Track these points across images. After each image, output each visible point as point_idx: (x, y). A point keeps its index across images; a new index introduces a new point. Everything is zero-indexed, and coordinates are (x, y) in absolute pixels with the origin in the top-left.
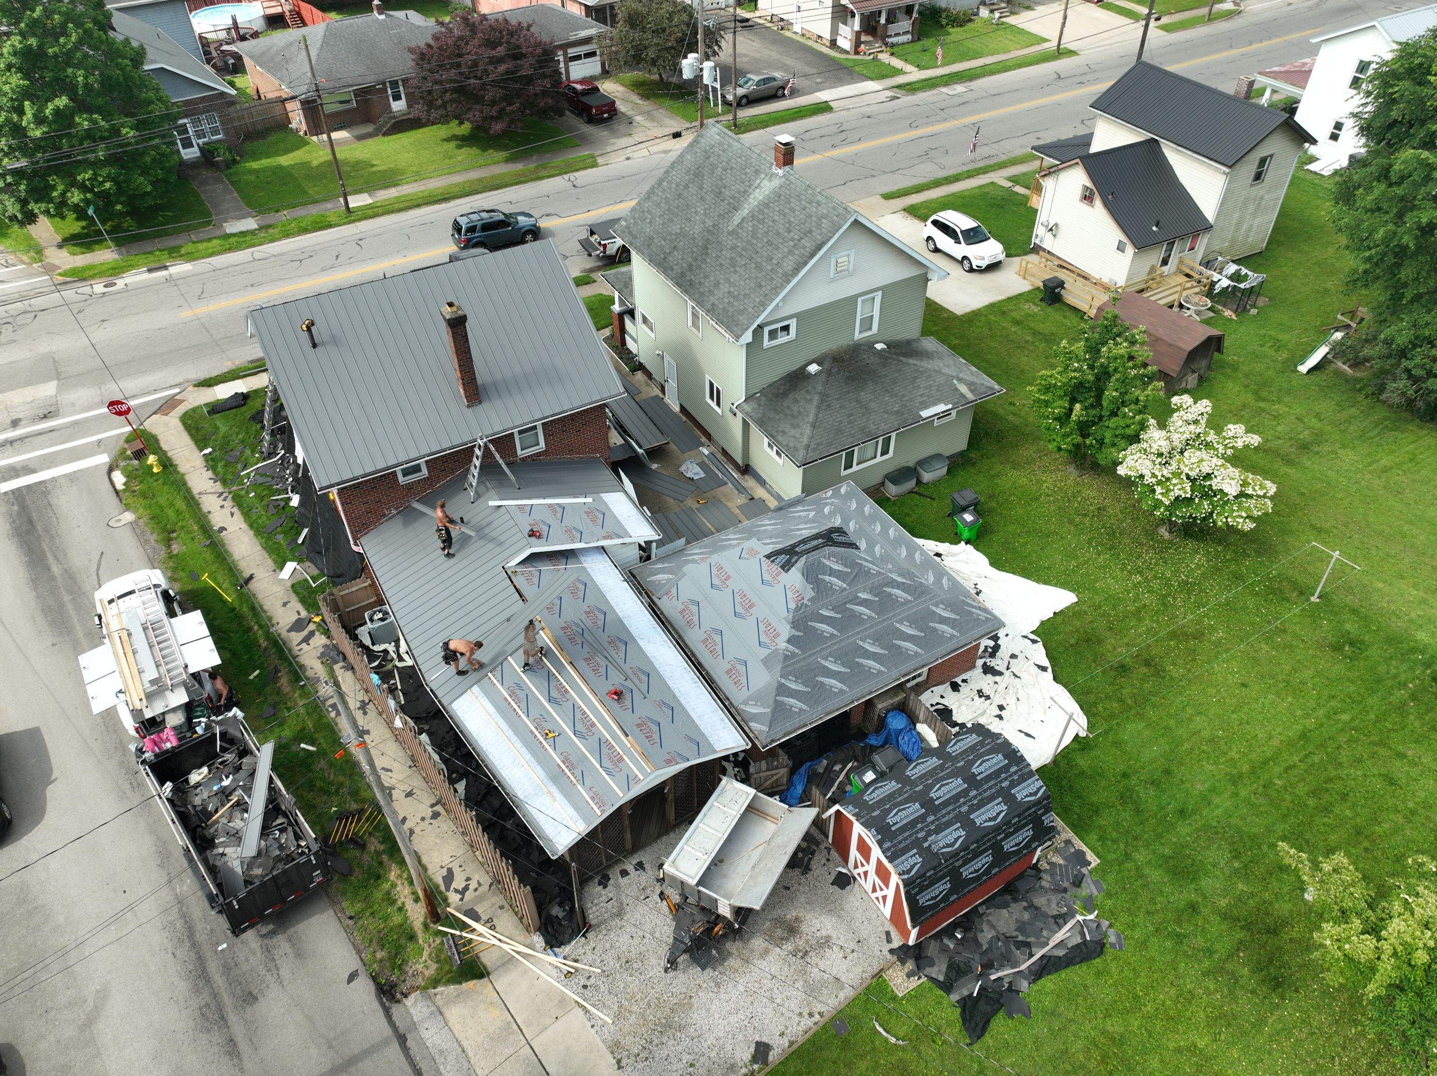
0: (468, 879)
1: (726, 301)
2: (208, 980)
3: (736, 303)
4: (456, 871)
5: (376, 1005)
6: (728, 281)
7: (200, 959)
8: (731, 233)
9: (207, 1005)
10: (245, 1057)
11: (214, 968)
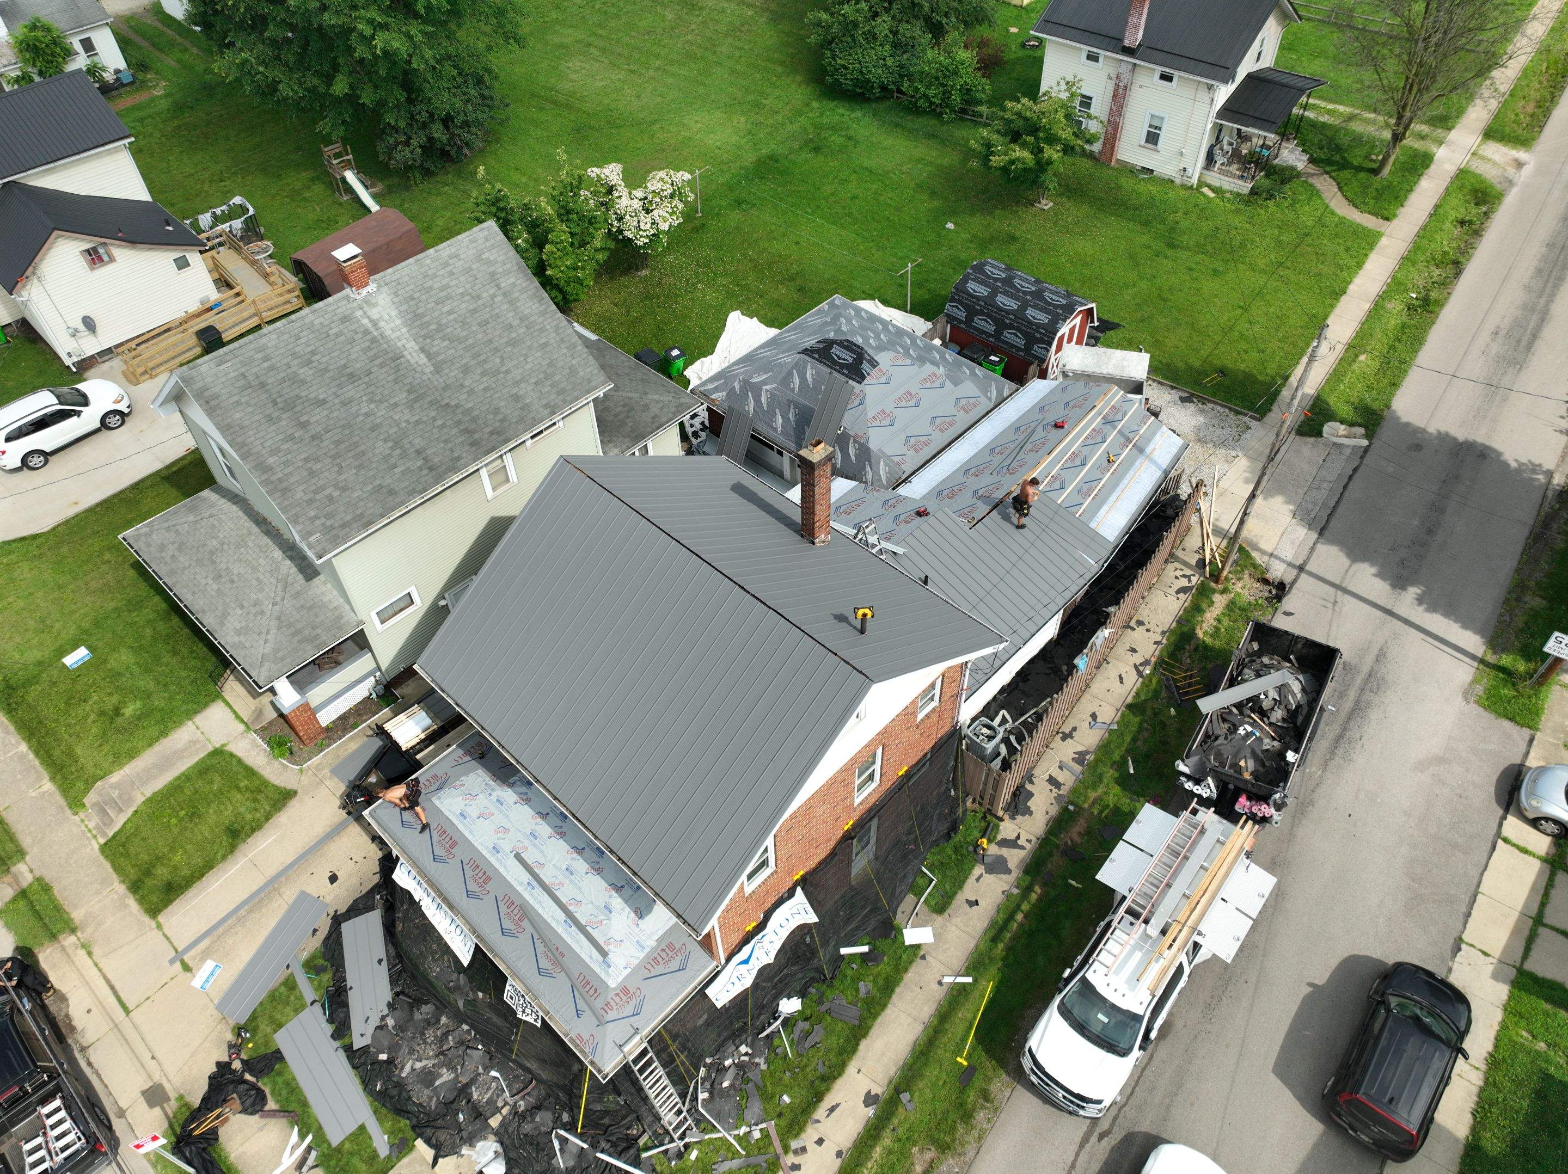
0: (1177, 578)
1: (547, 389)
2: (1357, 702)
3: (557, 378)
4: (1175, 588)
5: (1294, 591)
6: (517, 383)
7: (1350, 717)
8: (438, 370)
9: (1371, 691)
10: (1379, 646)
11: (1348, 704)
